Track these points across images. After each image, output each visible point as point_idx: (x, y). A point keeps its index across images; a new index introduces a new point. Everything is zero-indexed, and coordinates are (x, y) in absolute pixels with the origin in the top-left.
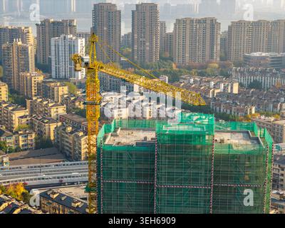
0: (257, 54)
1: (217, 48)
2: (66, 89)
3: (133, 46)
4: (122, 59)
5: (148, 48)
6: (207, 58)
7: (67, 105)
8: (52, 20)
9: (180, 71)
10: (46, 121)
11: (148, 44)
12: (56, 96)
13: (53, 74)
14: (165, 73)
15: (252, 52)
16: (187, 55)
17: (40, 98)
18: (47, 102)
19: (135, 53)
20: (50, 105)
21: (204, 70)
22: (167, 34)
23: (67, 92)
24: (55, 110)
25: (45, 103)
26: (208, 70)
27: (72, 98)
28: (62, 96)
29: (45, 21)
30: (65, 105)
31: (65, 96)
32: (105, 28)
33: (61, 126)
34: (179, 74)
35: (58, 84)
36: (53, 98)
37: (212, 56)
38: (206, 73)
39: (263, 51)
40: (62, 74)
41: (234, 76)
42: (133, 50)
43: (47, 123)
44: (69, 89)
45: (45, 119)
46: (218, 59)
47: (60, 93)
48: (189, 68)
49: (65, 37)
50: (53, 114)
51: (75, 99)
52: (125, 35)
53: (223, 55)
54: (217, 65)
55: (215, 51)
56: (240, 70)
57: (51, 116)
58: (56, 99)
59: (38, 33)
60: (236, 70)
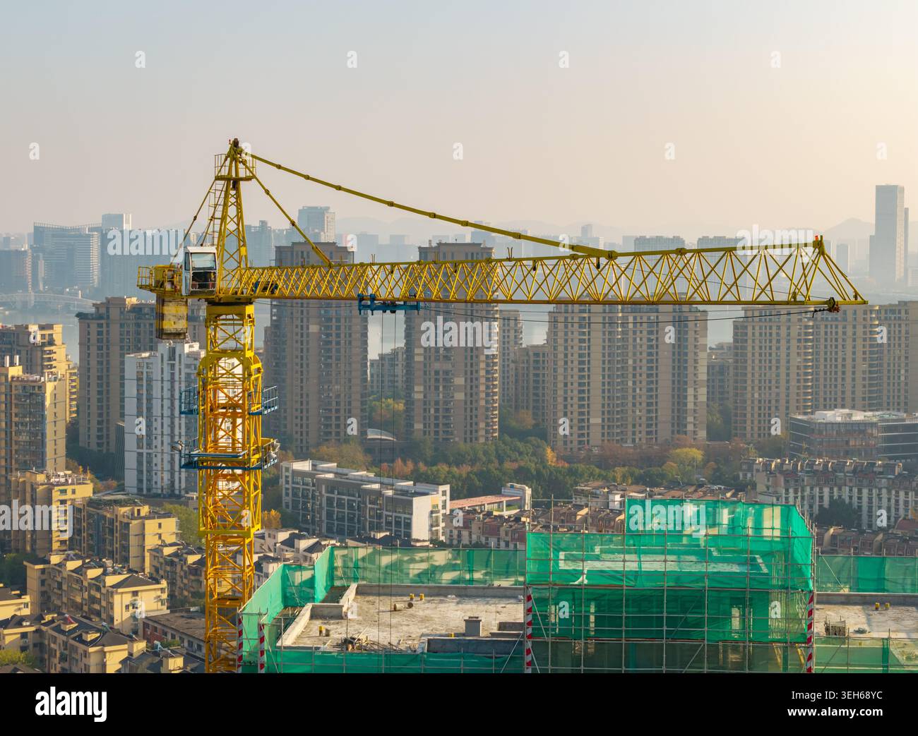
0: (835, 416)
1: (698, 396)
2: (170, 527)
3: (409, 388)
4: (372, 434)
5: (460, 396)
6: (664, 432)
7: (172, 584)
8: (134, 300)
9: (572, 472)
10: (91, 637)
11: (460, 381)
12: (133, 551)
13: (130, 478)
14: (523, 476)
15: (816, 408)
16: (596, 420)
17: (78, 557)
18: (99, 571)
19: (418, 411)
20: (111, 580)
21: (654, 470)
22: (526, 350)
23: (173, 539)
24: (128, 599)
25: (93, 573)
26: (671, 468)
27: (192, 559)
28: (157, 551)
29: (109, 304)
30: (164, 584)
31: (168, 551)
32: (314, 328)
33: (144, 655)
34: (569, 480)
35: (145, 510)
36: (126, 560)
37: (679, 423)
38: (663, 476)
39: (853, 407)
40: (162, 479)
41: (761, 487)
42: (410, 403)
43: (93, 643)
44: (181, 526)
45: (89, 629)
46: (702, 434)
47: (151, 541)
48: (605, 463)
49: (172, 352)
50: (120, 615)
51: (202, 562)
52: (382, 357)
53: (718, 420)
54: (697, 454)
55: (690, 406)
56: (779, 467)
57: (112, 619)
58: (133, 563)
59: (85, 344)
60: (767, 466)
